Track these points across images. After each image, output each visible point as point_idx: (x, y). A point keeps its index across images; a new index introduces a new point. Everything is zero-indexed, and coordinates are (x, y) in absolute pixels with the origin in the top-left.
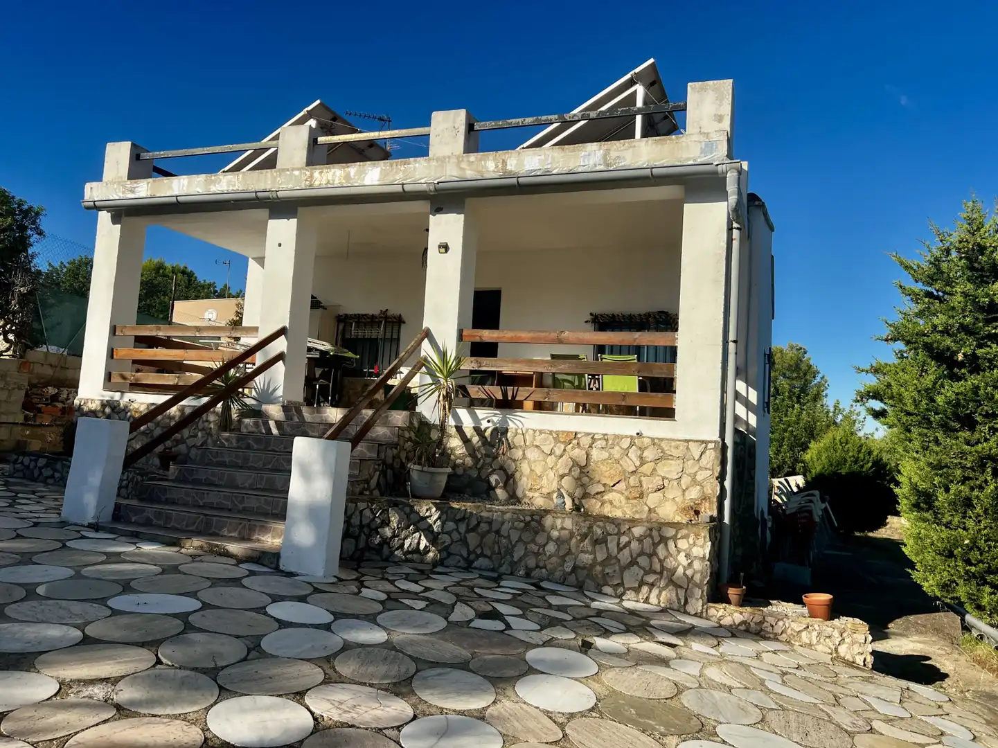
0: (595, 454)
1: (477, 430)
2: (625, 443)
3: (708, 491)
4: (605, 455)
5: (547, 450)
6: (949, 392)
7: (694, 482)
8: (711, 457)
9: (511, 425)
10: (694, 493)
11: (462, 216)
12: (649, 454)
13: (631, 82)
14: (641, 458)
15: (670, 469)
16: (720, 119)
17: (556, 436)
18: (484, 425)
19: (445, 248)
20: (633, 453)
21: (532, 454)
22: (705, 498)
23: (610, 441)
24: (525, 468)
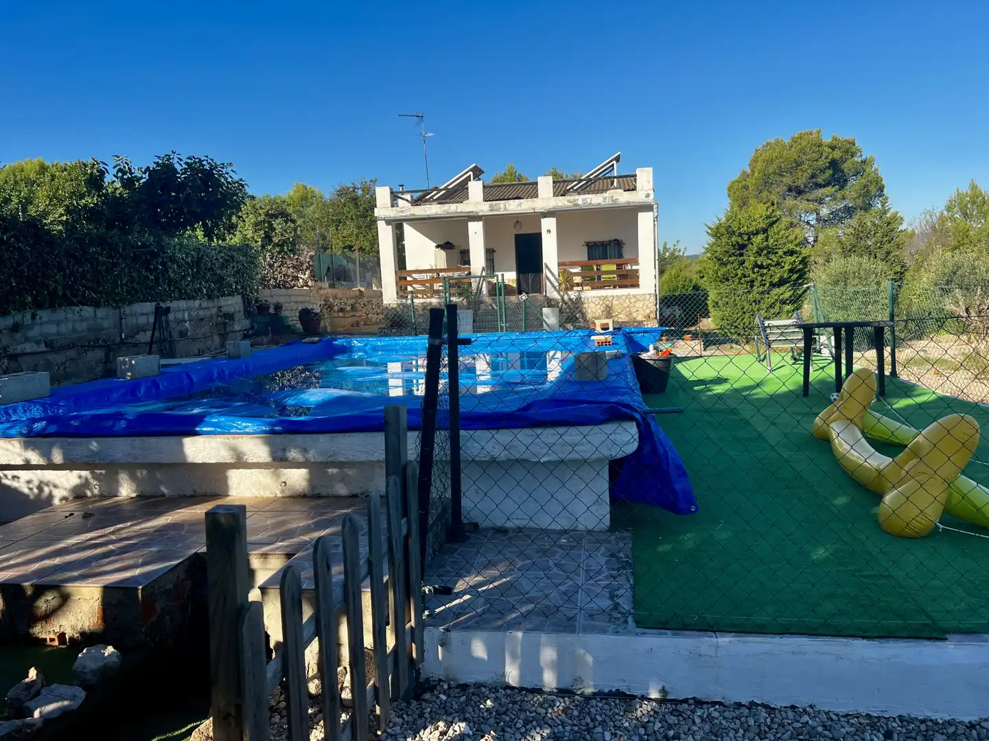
0: (614, 302)
1: (570, 299)
2: (624, 298)
3: (652, 310)
4: (617, 302)
5: (597, 303)
6: (724, 270)
7: (648, 308)
8: (653, 298)
9: (582, 296)
10: (648, 311)
11: (555, 219)
12: (633, 300)
13: (612, 161)
14: (630, 302)
15: (640, 304)
16: (649, 182)
17: (599, 298)
18: (572, 297)
19: (549, 231)
20: (627, 301)
21: (592, 305)
22: (652, 312)
23: (619, 297)
24: (589, 311)
